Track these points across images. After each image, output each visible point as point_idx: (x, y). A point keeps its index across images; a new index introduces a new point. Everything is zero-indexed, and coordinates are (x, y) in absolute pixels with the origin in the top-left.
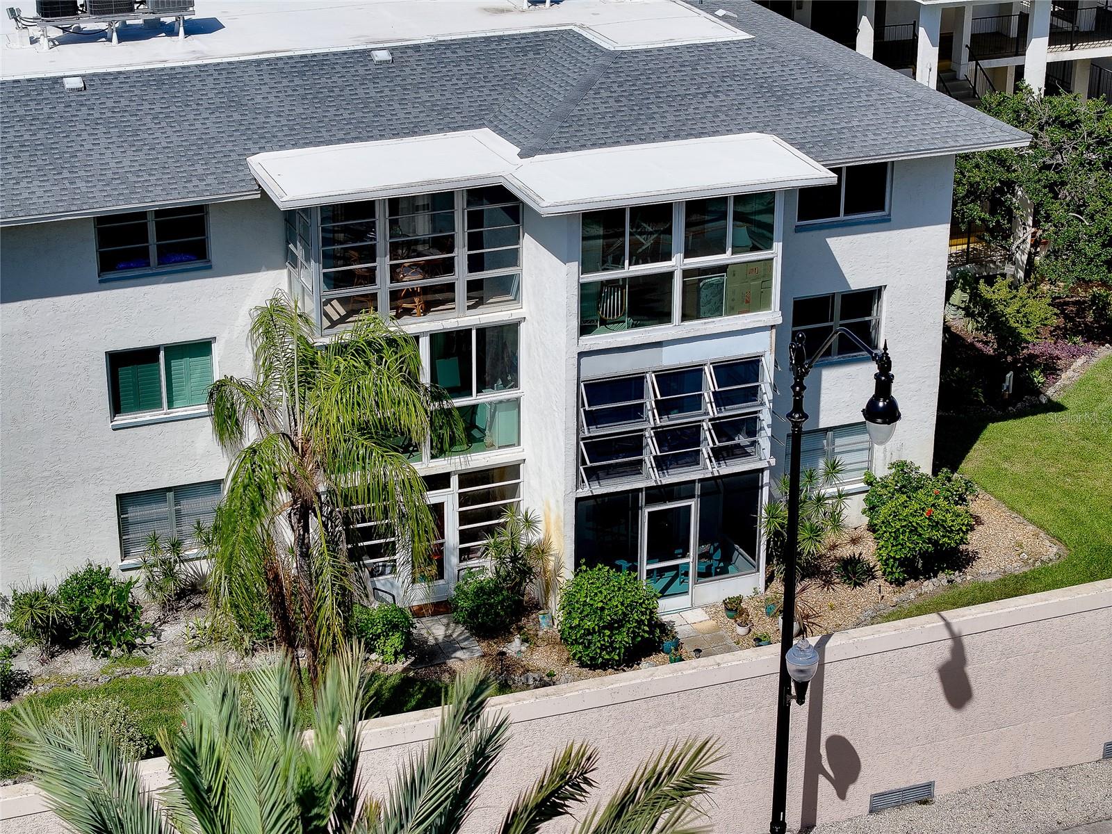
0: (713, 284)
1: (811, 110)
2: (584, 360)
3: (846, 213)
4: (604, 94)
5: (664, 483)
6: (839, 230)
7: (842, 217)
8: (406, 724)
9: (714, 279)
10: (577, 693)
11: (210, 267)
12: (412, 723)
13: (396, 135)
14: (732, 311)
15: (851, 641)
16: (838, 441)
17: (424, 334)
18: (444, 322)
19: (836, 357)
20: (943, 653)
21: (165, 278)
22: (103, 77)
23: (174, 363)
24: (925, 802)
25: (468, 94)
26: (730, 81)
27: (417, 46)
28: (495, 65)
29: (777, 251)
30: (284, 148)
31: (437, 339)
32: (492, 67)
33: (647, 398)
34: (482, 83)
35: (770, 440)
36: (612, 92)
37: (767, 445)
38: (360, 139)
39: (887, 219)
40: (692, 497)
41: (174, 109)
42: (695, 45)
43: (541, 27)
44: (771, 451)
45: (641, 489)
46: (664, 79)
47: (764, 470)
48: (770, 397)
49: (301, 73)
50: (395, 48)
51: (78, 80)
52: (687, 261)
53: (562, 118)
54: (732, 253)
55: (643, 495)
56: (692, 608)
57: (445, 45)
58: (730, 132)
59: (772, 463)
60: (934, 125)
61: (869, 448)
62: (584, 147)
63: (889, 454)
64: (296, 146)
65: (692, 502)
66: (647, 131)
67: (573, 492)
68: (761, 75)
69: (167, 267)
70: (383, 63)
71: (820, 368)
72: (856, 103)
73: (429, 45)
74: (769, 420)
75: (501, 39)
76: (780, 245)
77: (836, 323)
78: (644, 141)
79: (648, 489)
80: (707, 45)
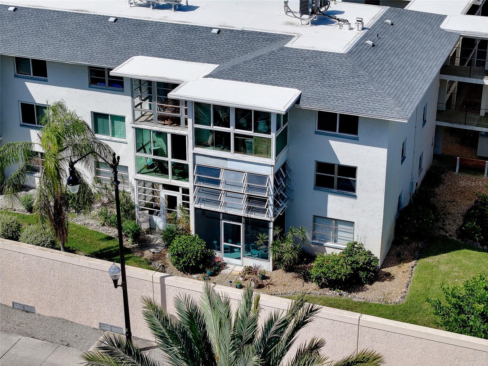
0: (248, 142)
1: (330, 86)
2: (197, 156)
3: (339, 132)
4: (261, 61)
5: (228, 213)
6: (335, 138)
7: (337, 133)
8: (25, 247)
9: (249, 140)
10: (77, 259)
11: (123, 91)
12: (27, 248)
13: (188, 60)
14: (255, 154)
15: (175, 280)
16: (339, 226)
17: (169, 133)
18: (175, 131)
19: (336, 190)
21: (109, 91)
22: (124, 19)
23: (115, 121)
25: (229, 51)
26: (313, 68)
27: (233, 30)
28: (251, 43)
29: (273, 136)
30: (148, 55)
31: (174, 136)
32: (249, 44)
33: (221, 177)
34: (238, 49)
35: (275, 212)
36: (264, 61)
37: (272, 212)
38: (175, 59)
39: (357, 139)
40: (241, 222)
41: (132, 35)
42: (318, 51)
43: (286, 33)
44: (274, 216)
45: (220, 213)
46: (289, 61)
47: (270, 222)
48: (272, 193)
49: (184, 32)
50: (224, 29)
51: (114, 19)
52: (236, 130)
53: (233, 67)
54: (254, 132)
55: (221, 215)
56: (242, 266)
57: (243, 32)
58: (287, 86)
59: (273, 220)
60: (372, 104)
61: (353, 233)
62: (229, 79)
63: (359, 239)
64: (153, 56)
65: (241, 224)
66: (258, 78)
67: (193, 205)
68: (328, 68)
69: (111, 88)
70: (214, 33)
71: (327, 192)
72: (350, 88)
73: (238, 31)
74: (272, 202)
75: (266, 34)
76: (274, 134)
77: (336, 176)
78: (252, 82)
79: (223, 213)
80: (322, 52)
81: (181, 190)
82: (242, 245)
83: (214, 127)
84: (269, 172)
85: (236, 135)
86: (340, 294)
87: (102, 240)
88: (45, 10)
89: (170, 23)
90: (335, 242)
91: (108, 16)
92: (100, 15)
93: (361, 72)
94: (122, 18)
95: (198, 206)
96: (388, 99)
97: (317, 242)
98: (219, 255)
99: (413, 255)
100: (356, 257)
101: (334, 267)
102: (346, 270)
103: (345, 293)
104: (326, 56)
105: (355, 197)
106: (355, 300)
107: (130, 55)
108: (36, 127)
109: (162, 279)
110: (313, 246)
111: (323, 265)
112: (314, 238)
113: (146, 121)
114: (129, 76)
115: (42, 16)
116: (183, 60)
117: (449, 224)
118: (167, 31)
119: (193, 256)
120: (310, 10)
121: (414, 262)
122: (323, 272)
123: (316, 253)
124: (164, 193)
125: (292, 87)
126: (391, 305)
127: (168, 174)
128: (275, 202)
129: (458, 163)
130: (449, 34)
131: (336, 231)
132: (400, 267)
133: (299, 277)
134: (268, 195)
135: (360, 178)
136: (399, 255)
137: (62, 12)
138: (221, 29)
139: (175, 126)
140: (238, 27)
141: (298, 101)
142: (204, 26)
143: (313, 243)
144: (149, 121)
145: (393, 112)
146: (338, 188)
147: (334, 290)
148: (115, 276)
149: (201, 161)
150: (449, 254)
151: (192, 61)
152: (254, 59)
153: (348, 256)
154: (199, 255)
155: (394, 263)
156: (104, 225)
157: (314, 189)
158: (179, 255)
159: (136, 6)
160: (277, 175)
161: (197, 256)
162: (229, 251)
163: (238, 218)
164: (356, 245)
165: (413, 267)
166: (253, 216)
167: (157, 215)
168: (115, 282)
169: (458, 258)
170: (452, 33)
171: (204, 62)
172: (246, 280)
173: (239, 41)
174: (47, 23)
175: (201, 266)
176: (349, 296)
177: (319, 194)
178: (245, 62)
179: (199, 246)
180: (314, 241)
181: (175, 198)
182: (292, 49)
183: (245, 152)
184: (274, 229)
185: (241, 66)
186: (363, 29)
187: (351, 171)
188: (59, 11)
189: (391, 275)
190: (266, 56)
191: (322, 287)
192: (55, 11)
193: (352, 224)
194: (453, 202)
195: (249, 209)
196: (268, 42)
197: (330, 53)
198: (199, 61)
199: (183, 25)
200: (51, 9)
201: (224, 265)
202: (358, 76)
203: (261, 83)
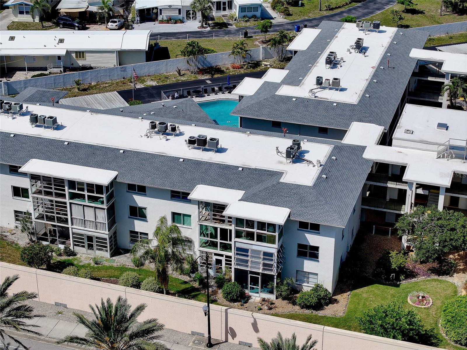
0: (264, 236)
1: (305, 207)
2: (236, 243)
3: (310, 229)
4: (268, 191)
5: (252, 271)
6: (308, 232)
11: (191, 202)
13: (227, 188)
14: (267, 243)
16: (310, 275)
17: (219, 228)
18: (222, 226)
19: (308, 258)
20: (252, 321)
21: (182, 202)
24: (249, 347)
25: (249, 182)
26: (295, 195)
27: (250, 168)
28: (261, 177)
29: (277, 234)
30: (205, 184)
31: (221, 229)
32: (260, 177)
33: (249, 254)
34: (254, 181)
35: (277, 270)
36: (269, 191)
37: (276, 271)
38: (220, 187)
39: (319, 233)
40: (259, 275)
41: (194, 170)
42: (298, 185)
43: (279, 170)
44: (277, 272)
45: (248, 271)
46: (283, 191)
47: (275, 275)
48: (276, 262)
49: (223, 169)
50: (245, 168)
51: (183, 160)
52: (257, 230)
53: (254, 194)
54: (267, 232)
55: (249, 272)
56: (259, 297)
57: (256, 170)
58: (283, 207)
59: (276, 274)
60: (327, 217)
61: (317, 279)
62: (252, 202)
63: (321, 282)
64: (208, 185)
65: (259, 276)
66: (267, 202)
67: (233, 267)
68: (303, 195)
69: (183, 200)
70: (240, 170)
71: (304, 259)
72: (316, 208)
73: (253, 169)
74: (276, 266)
75: (268, 171)
76: (277, 233)
77: (308, 251)
78: (264, 204)
79: (250, 271)
80: (300, 185)
81: (224, 256)
82: (259, 287)
83: (246, 229)
84: (274, 251)
85: (257, 233)
86: (311, 312)
87: (181, 283)
88: (141, 152)
89: (215, 163)
90: (308, 283)
91: (178, 157)
92: (173, 157)
93: (321, 198)
94: (187, 159)
95: (236, 267)
96: (335, 214)
97: (298, 283)
98: (247, 291)
99: (349, 288)
100: (319, 293)
101: (308, 299)
102: (314, 300)
103: (314, 312)
104: (302, 187)
105: (318, 261)
106: (319, 315)
107: (195, 184)
108: (138, 219)
109: (226, 310)
110: (296, 285)
111: (303, 297)
112: (297, 281)
113: (205, 220)
114: (197, 200)
115: (140, 156)
116: (225, 187)
117: (368, 269)
118: (214, 168)
119: (235, 294)
120: (292, 156)
121: (349, 292)
122: (303, 302)
123: (298, 289)
124: (215, 258)
125: (285, 207)
126: (338, 317)
127: (217, 247)
128: (277, 265)
129: (374, 229)
130: (367, 161)
131: (308, 278)
132: (342, 296)
133: (290, 303)
134: (274, 262)
135: (321, 252)
136: (341, 289)
137: (151, 154)
138: (243, 167)
139: (222, 223)
140: (253, 166)
141: (289, 216)
142: (234, 165)
143: (296, 284)
144: (207, 220)
145: (337, 222)
146: (310, 256)
147: (308, 310)
148: (205, 311)
149: (238, 245)
150: (368, 287)
151: (230, 188)
152: (264, 189)
153: (315, 292)
154: (238, 293)
155: (339, 293)
156: (181, 274)
157: (297, 257)
158: (227, 294)
159: (192, 149)
160: (279, 252)
161: (237, 294)
162: (252, 288)
163: (258, 274)
164: (319, 286)
165: (349, 295)
166: (266, 272)
167: (210, 269)
168: (205, 313)
169: (372, 289)
170: (369, 160)
171: (237, 189)
172: (263, 305)
173: (254, 176)
174: (144, 161)
175: (239, 299)
176: (316, 313)
177: (300, 259)
178: (260, 191)
179: (238, 288)
180: (297, 283)
181: (221, 260)
182: (284, 183)
183: (261, 241)
184: (277, 279)
185: (258, 194)
186: (321, 166)
187: (317, 248)
188: (149, 153)
189: (337, 300)
190: (270, 188)
191: (302, 308)
192: (147, 153)
193: (317, 274)
194: (370, 254)
195: (264, 269)
196: (270, 177)
197: (304, 186)
198: (234, 189)
199: (222, 164)
200: (145, 152)
201: (250, 297)
202: (319, 201)
203: (269, 205)
